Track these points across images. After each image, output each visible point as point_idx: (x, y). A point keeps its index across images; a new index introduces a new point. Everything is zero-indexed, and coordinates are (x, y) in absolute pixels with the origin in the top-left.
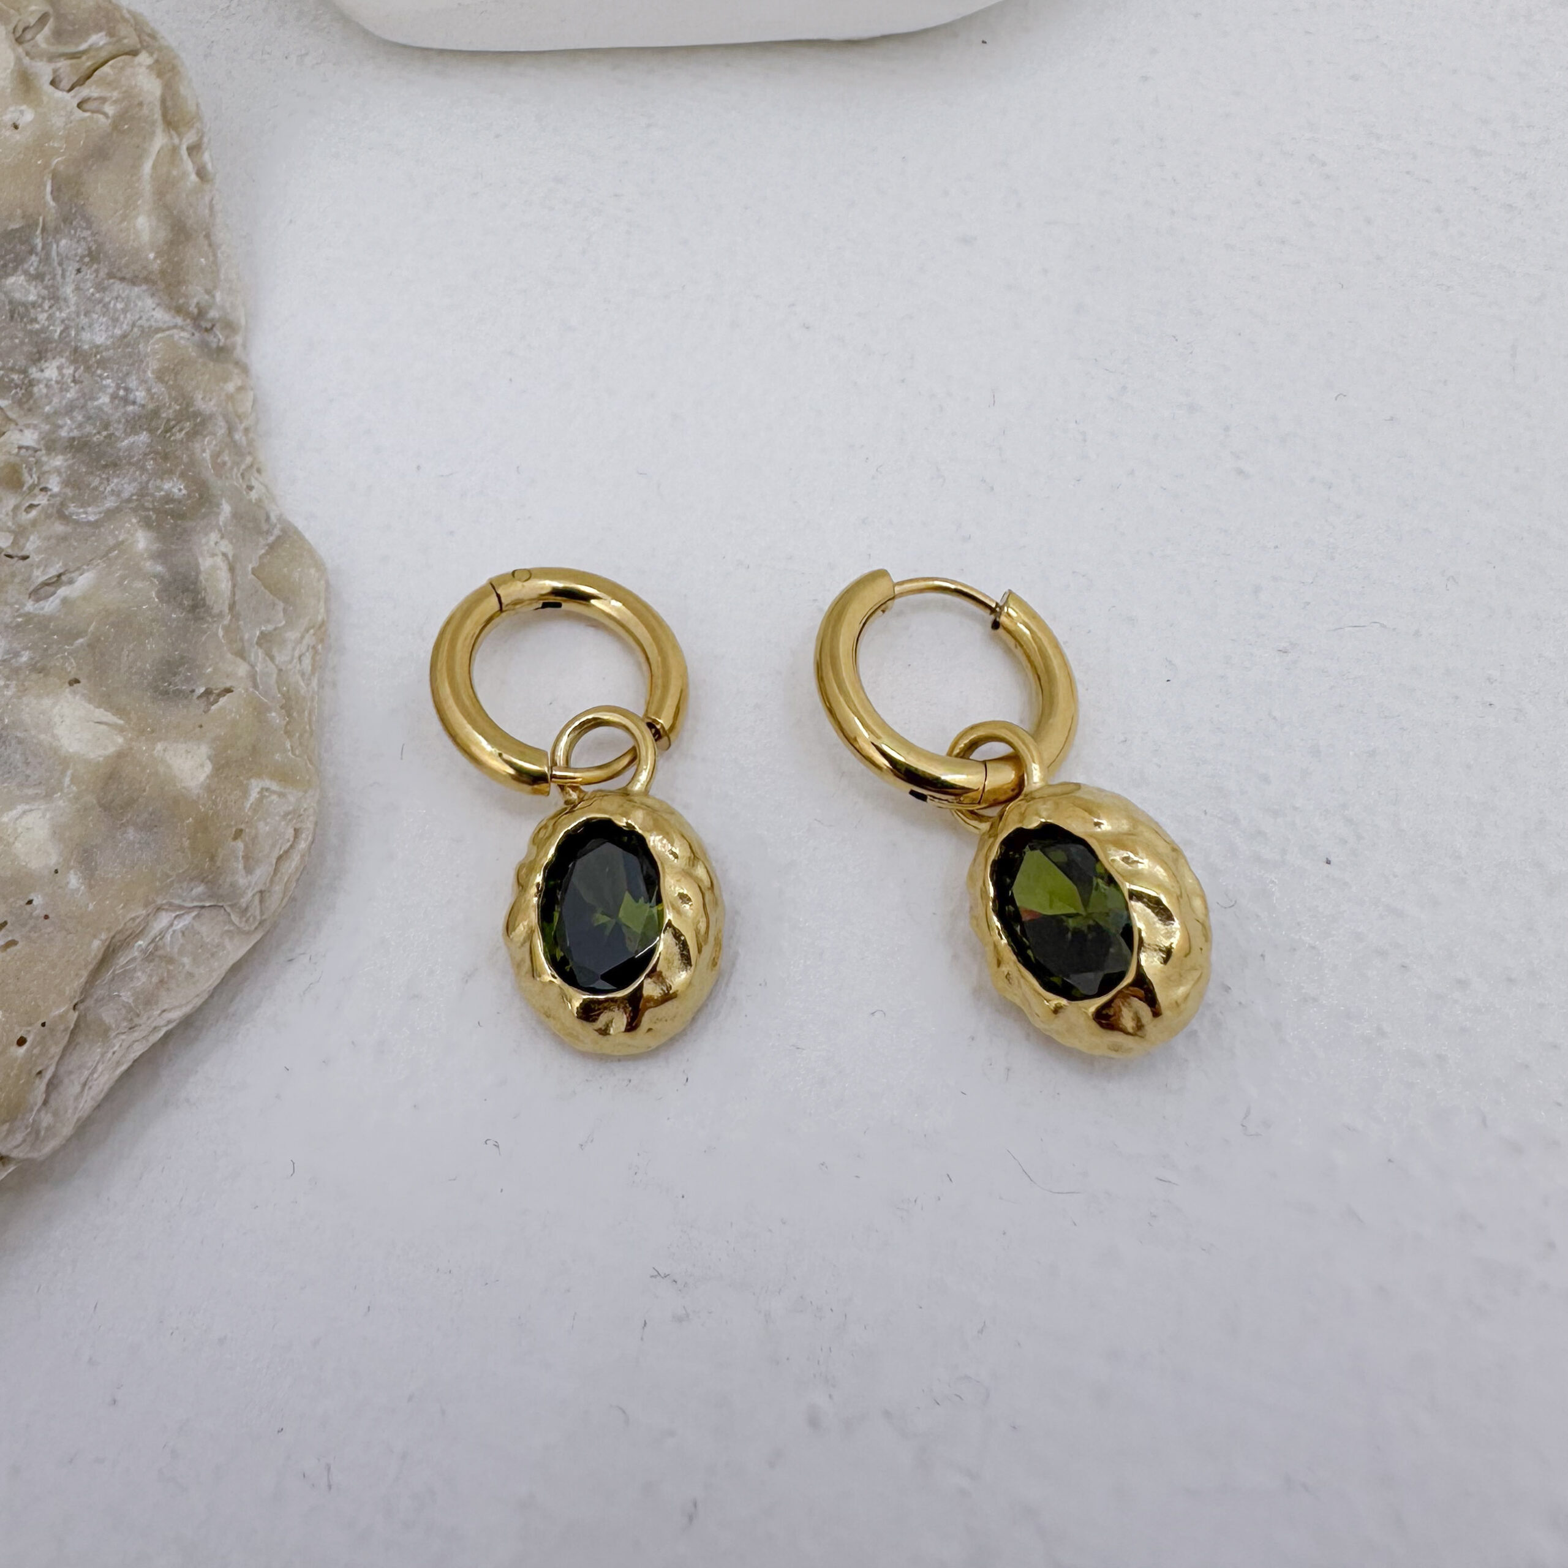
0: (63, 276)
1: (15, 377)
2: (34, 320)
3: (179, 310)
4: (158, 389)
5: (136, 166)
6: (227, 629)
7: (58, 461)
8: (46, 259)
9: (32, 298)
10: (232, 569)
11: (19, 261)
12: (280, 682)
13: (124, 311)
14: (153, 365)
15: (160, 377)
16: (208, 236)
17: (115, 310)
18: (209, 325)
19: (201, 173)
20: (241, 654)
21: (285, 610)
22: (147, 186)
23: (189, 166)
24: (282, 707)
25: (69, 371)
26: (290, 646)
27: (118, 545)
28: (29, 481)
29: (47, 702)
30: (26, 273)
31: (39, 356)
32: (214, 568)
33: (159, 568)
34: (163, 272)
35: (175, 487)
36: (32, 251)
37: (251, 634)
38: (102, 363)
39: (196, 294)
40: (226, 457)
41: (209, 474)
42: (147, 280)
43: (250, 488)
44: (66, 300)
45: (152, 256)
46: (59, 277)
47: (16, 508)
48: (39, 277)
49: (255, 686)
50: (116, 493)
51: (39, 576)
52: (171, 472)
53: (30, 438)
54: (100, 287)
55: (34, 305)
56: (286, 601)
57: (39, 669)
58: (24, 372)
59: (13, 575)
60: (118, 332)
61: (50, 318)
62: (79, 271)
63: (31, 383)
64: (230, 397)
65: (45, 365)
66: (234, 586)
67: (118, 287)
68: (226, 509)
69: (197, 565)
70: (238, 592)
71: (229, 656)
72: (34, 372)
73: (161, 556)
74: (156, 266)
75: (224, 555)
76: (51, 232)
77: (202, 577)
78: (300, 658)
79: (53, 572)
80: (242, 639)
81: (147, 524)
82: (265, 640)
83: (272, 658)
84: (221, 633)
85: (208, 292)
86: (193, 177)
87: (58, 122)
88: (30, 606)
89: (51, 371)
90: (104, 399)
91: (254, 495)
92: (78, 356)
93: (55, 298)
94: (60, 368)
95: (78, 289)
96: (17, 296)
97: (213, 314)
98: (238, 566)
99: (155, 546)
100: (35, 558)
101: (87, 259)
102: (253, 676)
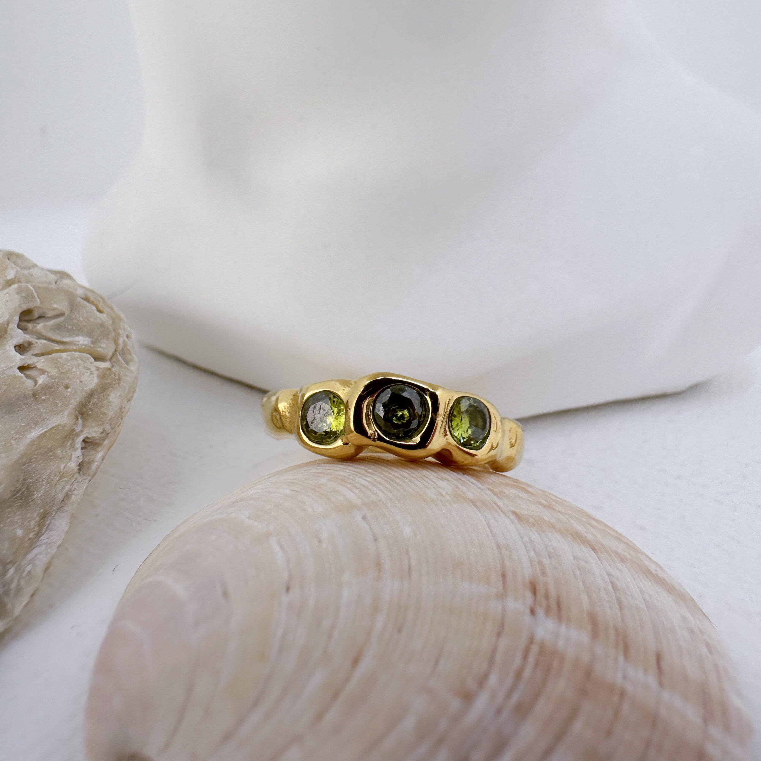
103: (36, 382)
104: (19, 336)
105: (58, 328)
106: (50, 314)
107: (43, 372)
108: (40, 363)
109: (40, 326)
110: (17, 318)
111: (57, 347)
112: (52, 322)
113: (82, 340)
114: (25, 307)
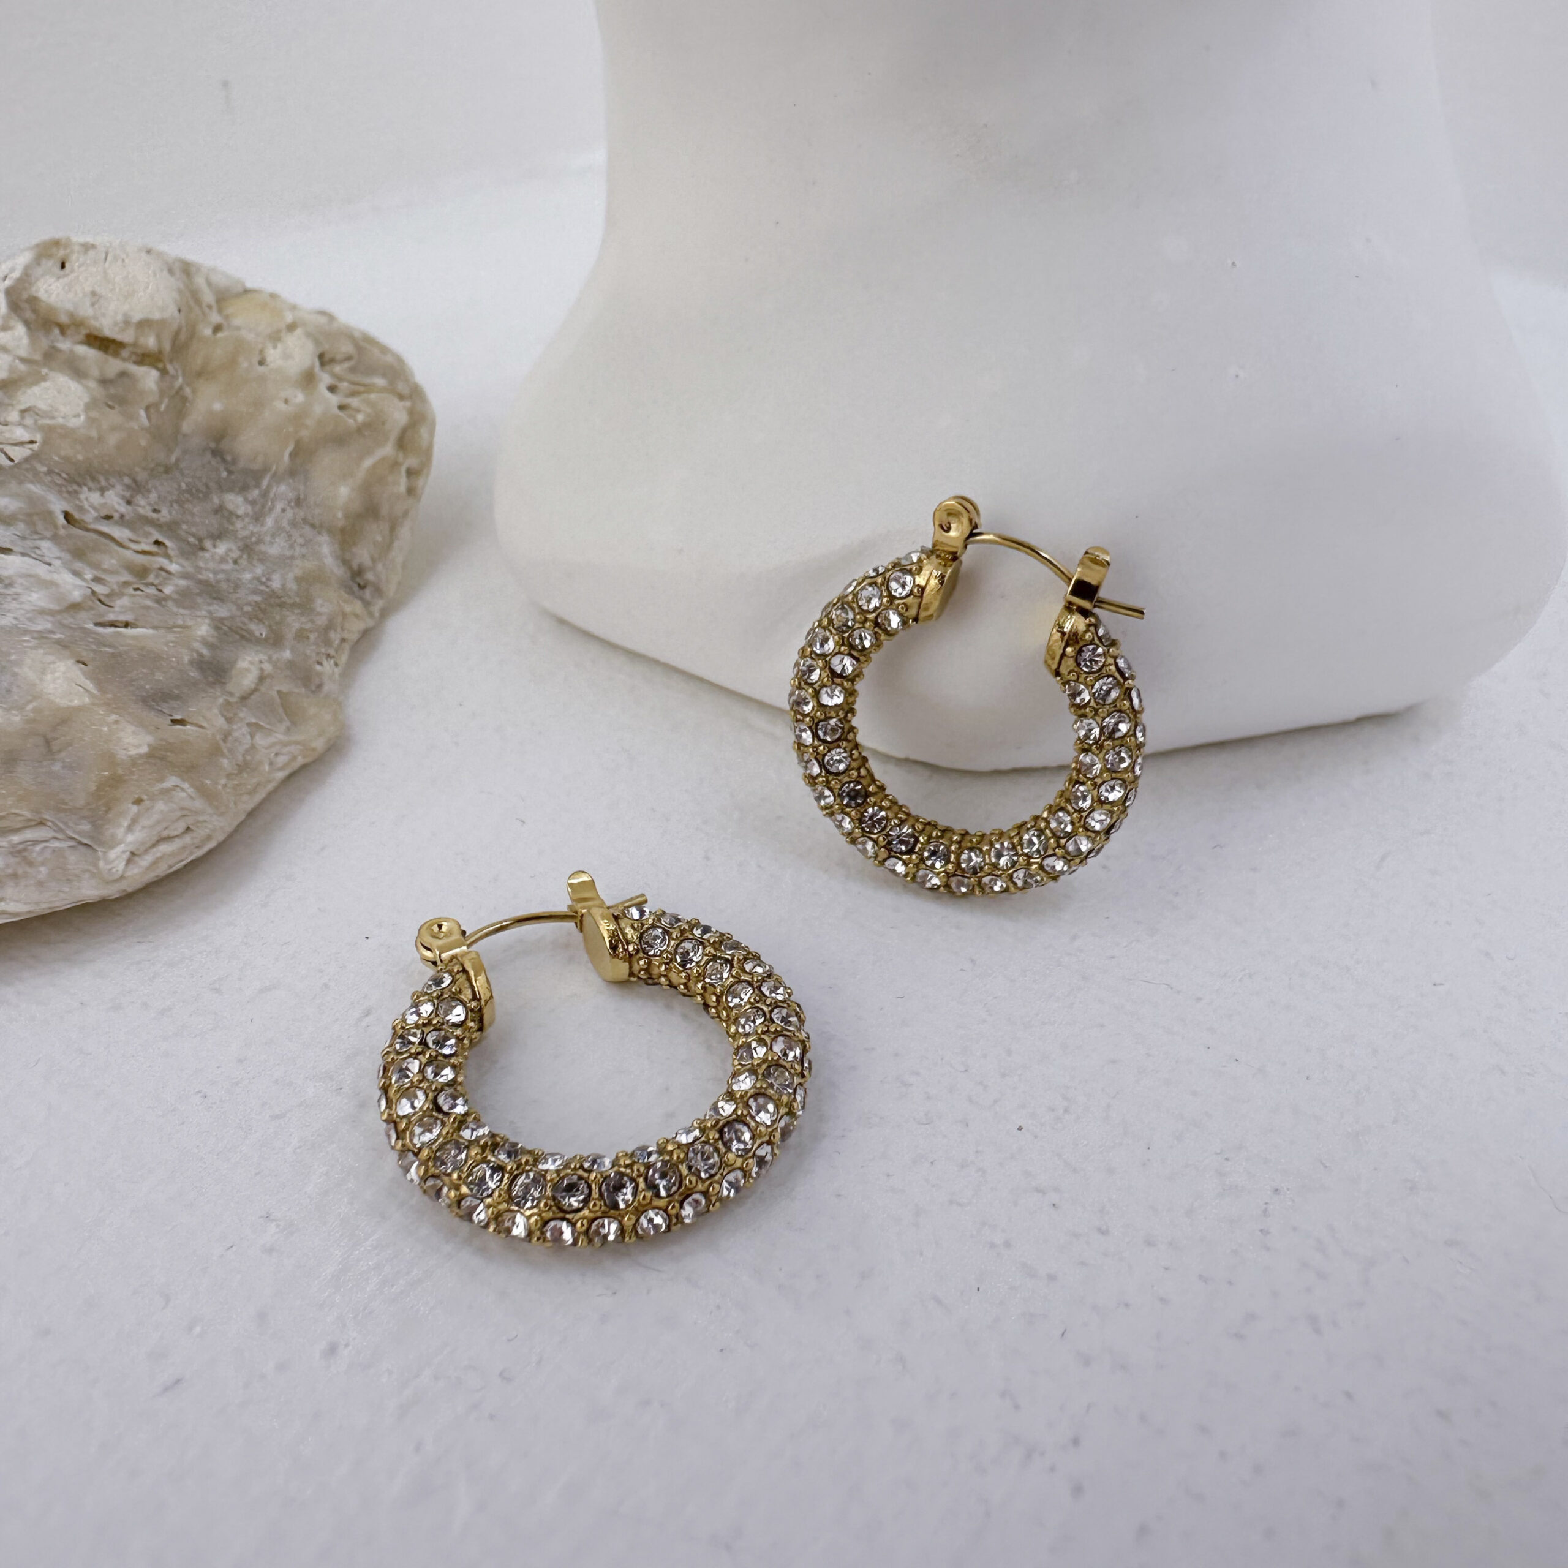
0: (271, 509)
1: (191, 540)
2: (232, 524)
3: (345, 562)
4: (292, 586)
5: (361, 458)
6: (228, 703)
7: (183, 583)
8: (265, 494)
9: (240, 512)
10: (262, 679)
11: (244, 489)
12: (247, 751)
13: (302, 545)
14: (298, 572)
15: (298, 580)
16: (393, 529)
17: (295, 541)
18: (362, 583)
19: (411, 491)
20: (229, 720)
21: (288, 729)
22: (361, 474)
23: (403, 481)
24: (237, 765)
25: (235, 554)
26: (271, 740)
27: (185, 627)
28: (151, 578)
29: (51, 658)
30: (246, 500)
31: (218, 536)
32: (248, 670)
33: (205, 651)
34: (343, 531)
35: (259, 630)
36: (258, 485)
37: (246, 715)
38: (261, 561)
39: (363, 554)
40: (312, 637)
41: (290, 635)
42: (330, 532)
43: (320, 663)
44: (262, 525)
45: (340, 515)
46: (267, 509)
47: (126, 584)
48: (253, 503)
49: (225, 741)
50: (210, 612)
51: (111, 617)
52: (260, 620)
53: (173, 567)
54: (294, 524)
55: (238, 517)
56: (294, 723)
57: (63, 645)
58: (200, 540)
59: (92, 608)
60: (288, 553)
61: (244, 528)
62: (283, 510)
63: (202, 549)
64: (345, 615)
65: (218, 543)
66: (256, 690)
67: (307, 529)
68: (287, 654)
69: (235, 661)
70: (257, 694)
71: (216, 711)
72: (208, 544)
73: (211, 646)
74: (341, 523)
75: (262, 670)
76: (277, 478)
77: (234, 672)
78: (277, 754)
79: (123, 618)
80: (236, 714)
81: (217, 628)
82: (255, 728)
83: (252, 737)
84: (221, 700)
85: (373, 560)
86: (402, 488)
87: (318, 410)
88: (90, 626)
89: (222, 548)
90: (247, 576)
91: (318, 668)
92: (248, 548)
93: (258, 518)
94: (230, 550)
95: (276, 521)
96: (231, 507)
97: (370, 576)
98: (268, 680)
99: (210, 639)
100: (117, 609)
101: (293, 504)
102: (226, 736)
103: (355, 420)
104: (325, 379)
105: (353, 370)
106: (339, 357)
107: (358, 411)
108: (354, 402)
109: (338, 369)
110: (317, 363)
111: (362, 389)
112: (346, 365)
113: (380, 382)
114: (320, 350)
